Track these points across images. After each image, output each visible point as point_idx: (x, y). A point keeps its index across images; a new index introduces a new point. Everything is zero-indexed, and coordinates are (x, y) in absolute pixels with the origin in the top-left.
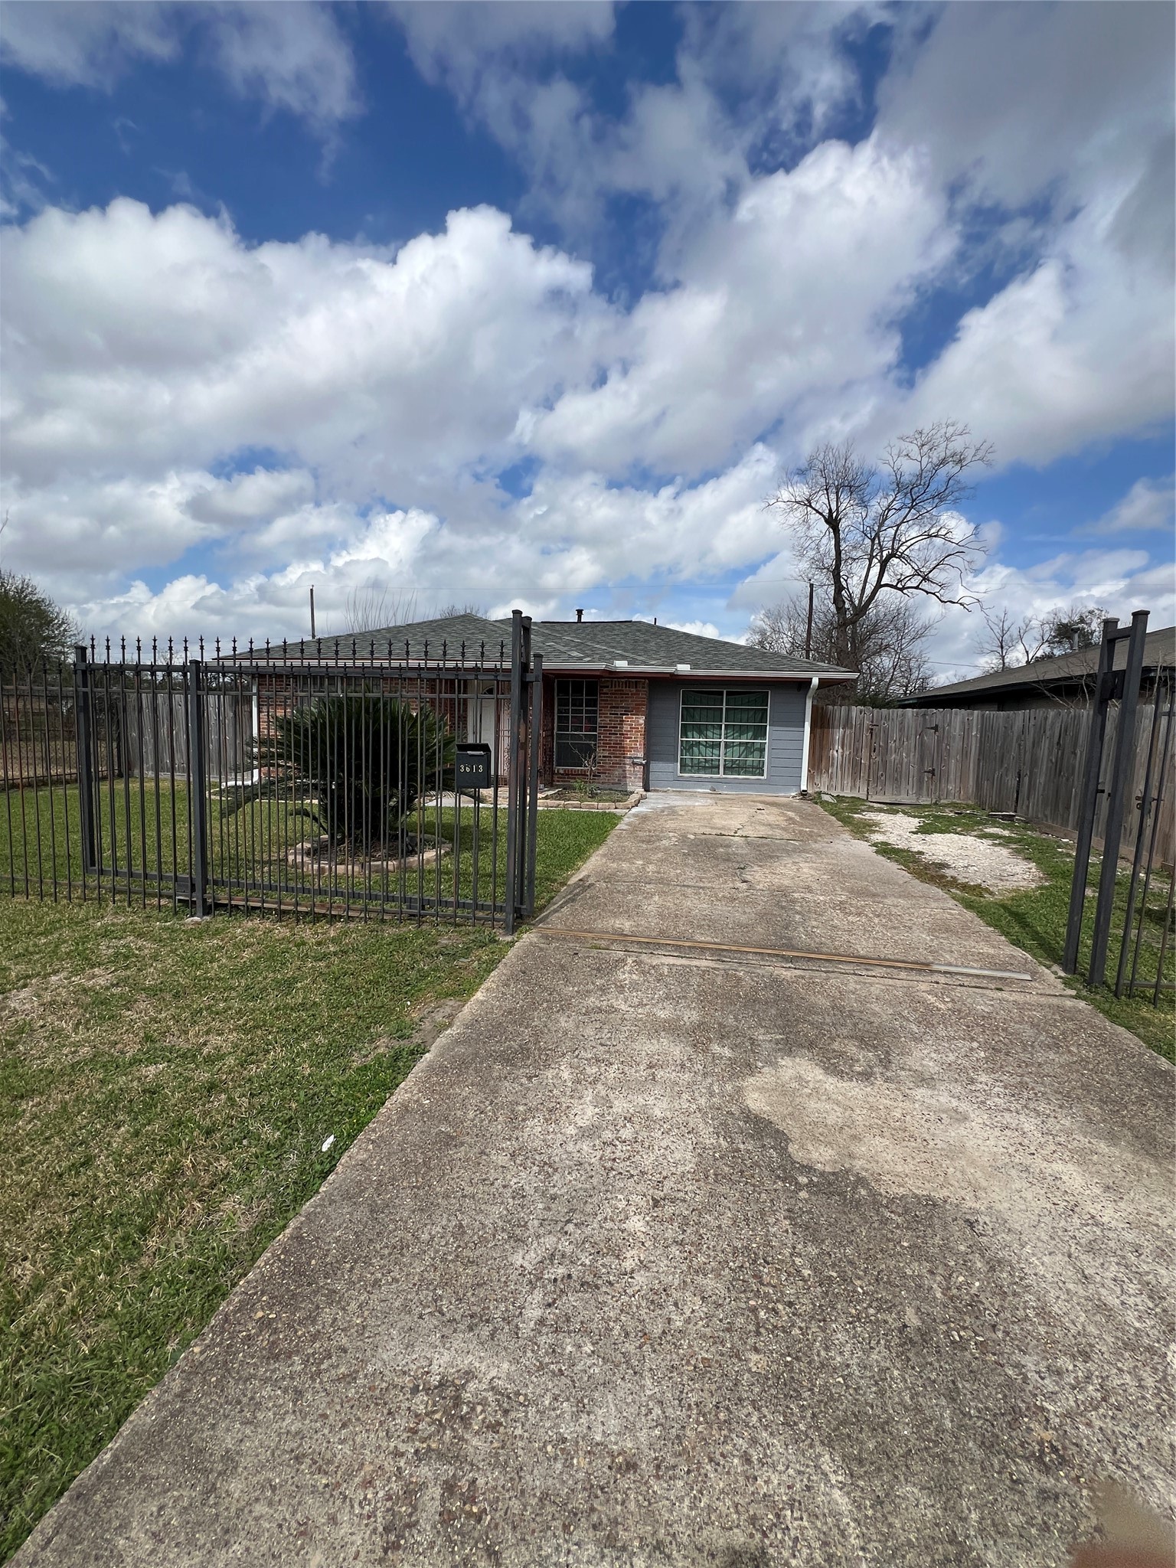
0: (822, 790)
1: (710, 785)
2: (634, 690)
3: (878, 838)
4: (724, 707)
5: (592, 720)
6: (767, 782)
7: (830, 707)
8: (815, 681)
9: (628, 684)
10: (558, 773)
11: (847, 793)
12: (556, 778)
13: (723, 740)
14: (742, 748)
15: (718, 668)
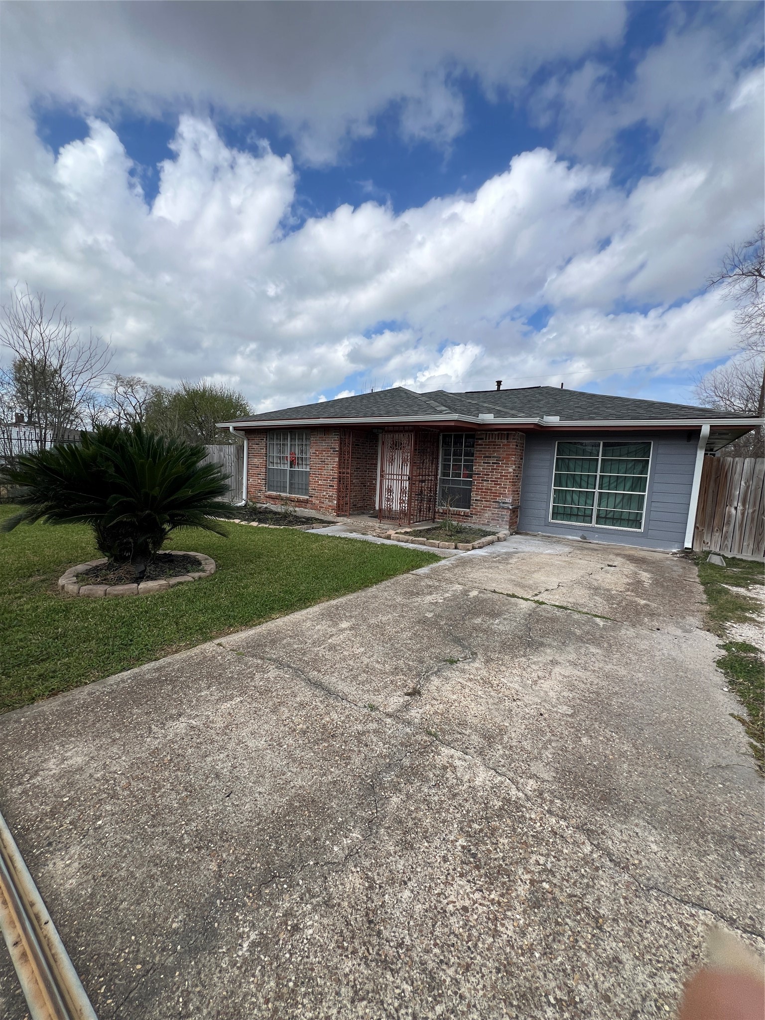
0: (713, 549)
1: (581, 533)
2: (505, 441)
3: (742, 633)
4: (600, 458)
5: (469, 467)
6: (644, 535)
7: (730, 459)
8: (706, 430)
9: (501, 436)
10: (439, 512)
11: (747, 556)
12: (437, 516)
13: (597, 490)
14: (618, 500)
15: (593, 419)
